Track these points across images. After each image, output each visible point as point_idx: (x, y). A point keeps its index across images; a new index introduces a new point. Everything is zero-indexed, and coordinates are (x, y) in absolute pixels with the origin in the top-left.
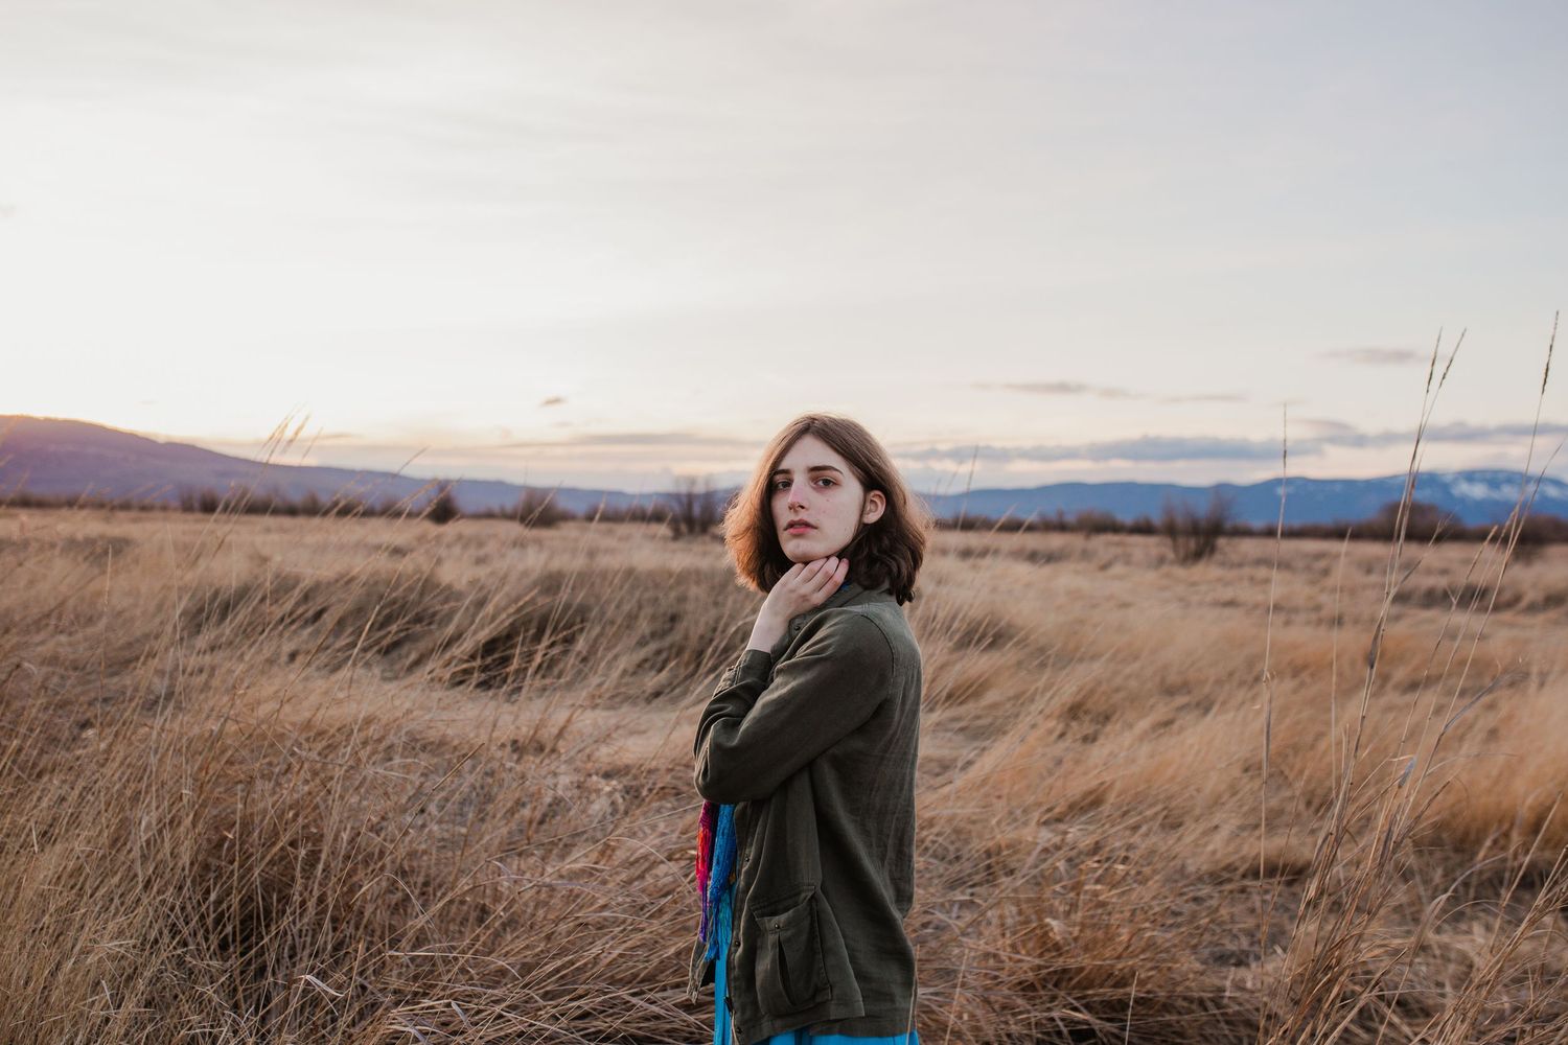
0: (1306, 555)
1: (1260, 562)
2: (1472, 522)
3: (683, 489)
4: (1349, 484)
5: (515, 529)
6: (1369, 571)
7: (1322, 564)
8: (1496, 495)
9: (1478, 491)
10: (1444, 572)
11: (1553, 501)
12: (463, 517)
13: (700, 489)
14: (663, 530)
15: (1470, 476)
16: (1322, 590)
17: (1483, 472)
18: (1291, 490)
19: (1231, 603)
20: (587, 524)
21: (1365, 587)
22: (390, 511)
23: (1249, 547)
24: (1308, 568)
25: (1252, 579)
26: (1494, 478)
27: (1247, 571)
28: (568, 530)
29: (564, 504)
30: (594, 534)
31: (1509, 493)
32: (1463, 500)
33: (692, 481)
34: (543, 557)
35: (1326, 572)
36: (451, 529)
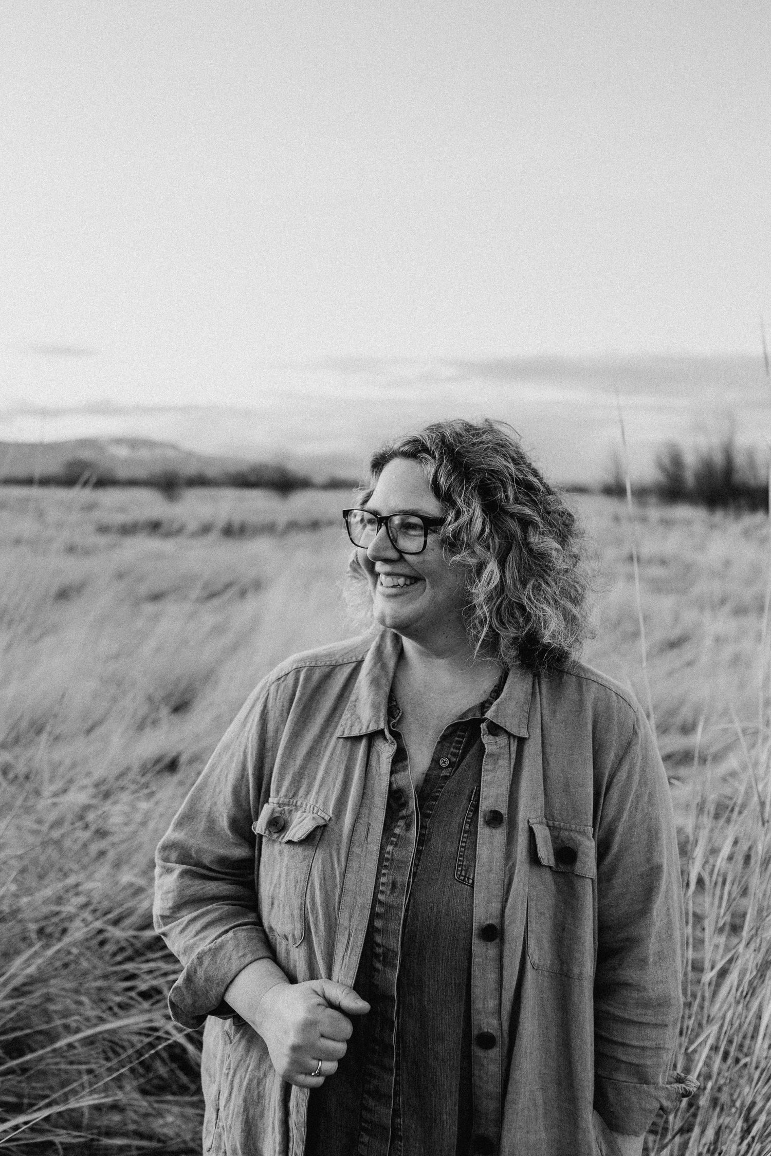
8: (136, 455)
10: (124, 510)
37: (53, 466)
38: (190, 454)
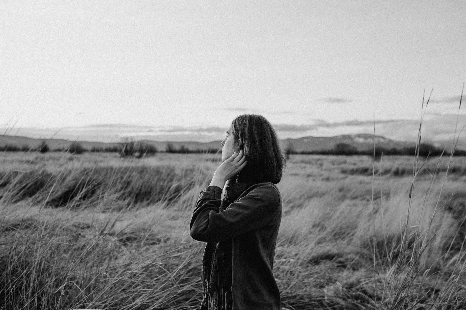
0: (315, 160)
1: (302, 162)
2: (360, 149)
3: (124, 141)
4: (325, 138)
5: (69, 155)
6: (333, 164)
7: (319, 162)
8: (366, 141)
9: (361, 140)
10: (355, 164)
11: (382, 143)
12: (50, 151)
13: (129, 141)
14: (118, 154)
15: (359, 136)
16: (322, 170)
17: (363, 134)
18: (308, 140)
19: (296, 174)
20: (92, 153)
21: (334, 169)
22: (25, 149)
23: (298, 157)
24: (316, 164)
25: (300, 167)
26: (366, 136)
27: (299, 165)
28: (86, 155)
29: (84, 146)
30: (96, 156)
31: (370, 141)
32: (357, 143)
33: (127, 138)
34: (80, 164)
35: (321, 165)
36: (47, 155)
37: (331, 146)
38: (390, 141)
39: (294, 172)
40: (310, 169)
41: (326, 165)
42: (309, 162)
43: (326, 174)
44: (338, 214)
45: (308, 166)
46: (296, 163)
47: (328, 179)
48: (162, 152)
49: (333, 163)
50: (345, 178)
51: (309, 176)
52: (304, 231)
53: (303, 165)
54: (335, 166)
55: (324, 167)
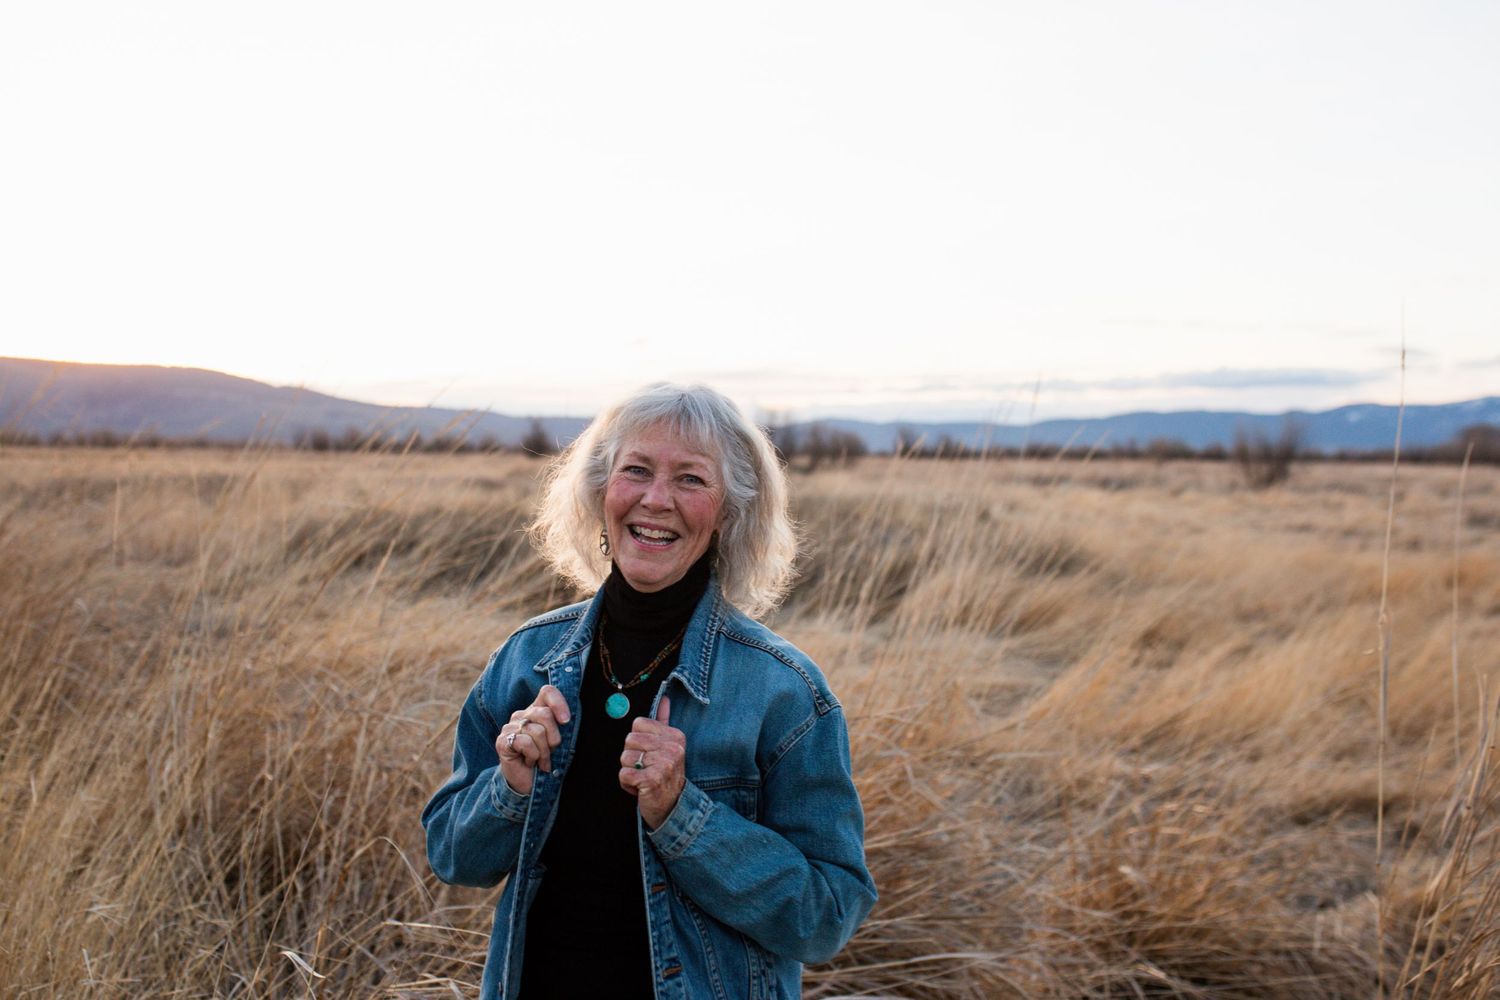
0: (1379, 479)
1: (1333, 486)
4: (1422, 408)
6: (1444, 495)
7: (1396, 488)
16: (1399, 513)
18: (1362, 416)
19: (1305, 528)
21: (1443, 511)
23: (1321, 472)
24: (1383, 493)
25: (1325, 504)
27: (1320, 496)
35: (1401, 497)
36: (543, 463)
39: (1300, 518)
40: (1354, 511)
41: (1417, 496)
42: (1355, 489)
43: (1408, 528)
44: (1420, 662)
45: (1351, 501)
46: (1313, 489)
47: (1414, 545)
48: (883, 455)
49: (1444, 491)
50: (1478, 541)
51: (1349, 533)
52: (1294, 713)
53: (1335, 497)
54: (1449, 502)
55: (1409, 504)
